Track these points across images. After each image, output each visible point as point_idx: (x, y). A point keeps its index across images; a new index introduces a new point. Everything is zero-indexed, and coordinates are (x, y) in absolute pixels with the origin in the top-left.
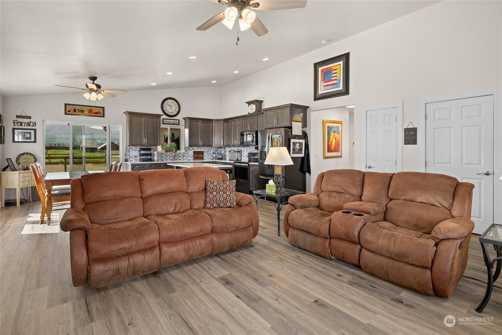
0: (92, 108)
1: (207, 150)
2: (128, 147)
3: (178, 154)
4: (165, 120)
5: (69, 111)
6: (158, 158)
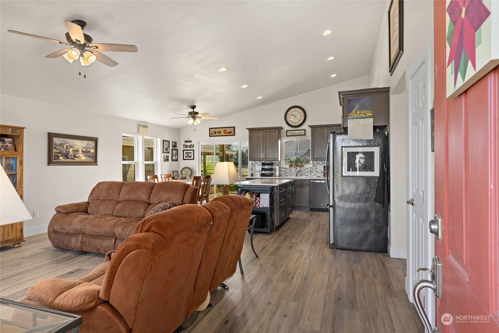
0: (226, 129)
2: (253, 162)
3: (304, 169)
4: (289, 132)
5: (212, 134)
6: (281, 173)
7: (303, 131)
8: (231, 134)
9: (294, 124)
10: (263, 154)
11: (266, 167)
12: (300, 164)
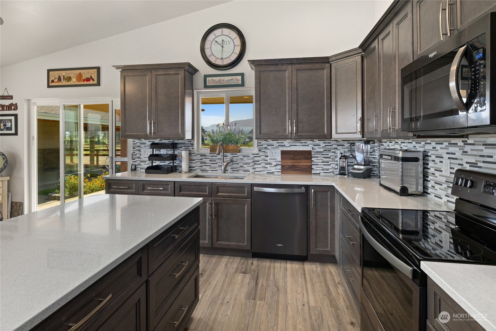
0: (82, 71)
1: (323, 147)
2: (137, 141)
3: (241, 157)
4: (210, 79)
5: (53, 81)
6: (193, 165)
7: (239, 78)
8: (91, 82)
9: (219, 63)
10: (150, 123)
11: (163, 152)
12: (231, 147)
